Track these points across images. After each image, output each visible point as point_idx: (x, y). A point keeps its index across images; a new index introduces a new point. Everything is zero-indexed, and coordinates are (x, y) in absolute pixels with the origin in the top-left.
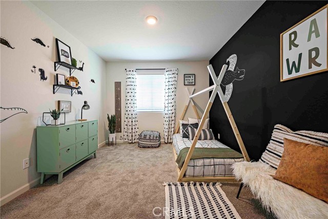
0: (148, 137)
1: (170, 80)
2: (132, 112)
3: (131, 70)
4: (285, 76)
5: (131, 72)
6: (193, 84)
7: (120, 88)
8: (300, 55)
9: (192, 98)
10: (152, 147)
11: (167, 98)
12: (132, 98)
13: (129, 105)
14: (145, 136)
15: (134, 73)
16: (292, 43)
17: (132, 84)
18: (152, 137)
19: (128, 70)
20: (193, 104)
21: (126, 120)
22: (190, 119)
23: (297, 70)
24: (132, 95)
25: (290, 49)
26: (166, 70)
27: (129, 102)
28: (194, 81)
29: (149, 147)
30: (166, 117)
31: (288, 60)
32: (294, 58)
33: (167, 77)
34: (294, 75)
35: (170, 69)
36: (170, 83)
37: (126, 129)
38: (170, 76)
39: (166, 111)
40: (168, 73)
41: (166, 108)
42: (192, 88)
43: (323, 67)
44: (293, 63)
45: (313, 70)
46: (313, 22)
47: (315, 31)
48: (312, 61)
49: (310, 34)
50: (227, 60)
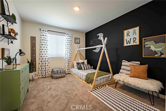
0: (59, 72)
1: (69, 40)
2: (46, 58)
3: (45, 30)
4: (125, 45)
5: (44, 32)
6: (79, 43)
7: (35, 41)
8: (131, 39)
9: (78, 50)
10: (62, 77)
11: (67, 49)
12: (45, 48)
13: (43, 53)
14: (57, 71)
15: (47, 32)
16: (128, 35)
17: (45, 39)
18: (61, 72)
19: (42, 30)
20: (79, 53)
21: (40, 63)
22: (79, 60)
23: (130, 43)
24: (45, 46)
25: (127, 36)
26: (66, 34)
27: (43, 51)
28: (79, 41)
29: (60, 78)
30: (66, 60)
31: (126, 40)
32: (128, 39)
33: (67, 38)
34: (128, 45)
35: (68, 34)
36: (69, 41)
37: (40, 68)
38: (69, 38)
39: (66, 56)
40: (67, 36)
41: (66, 55)
42: (79, 45)
43: (138, 43)
44: (128, 41)
45: (135, 44)
46: (134, 30)
47: (135, 33)
48: (134, 41)
49: (134, 33)
50: (98, 35)
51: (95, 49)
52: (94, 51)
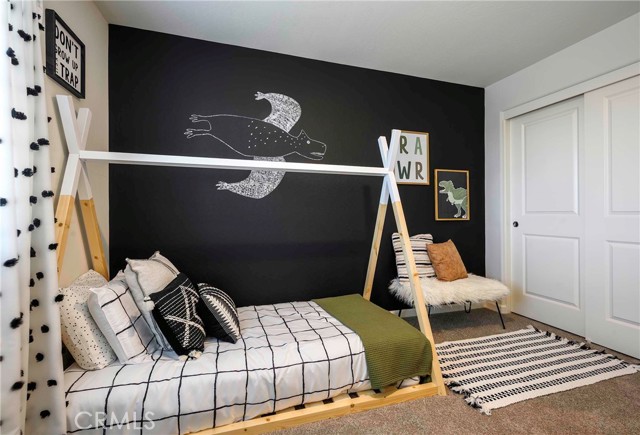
6: (79, 89)
8: (410, 163)
16: (402, 147)
20: (90, 196)
23: (408, 177)
25: (401, 152)
28: (79, 75)
31: (399, 163)
32: (404, 163)
34: (405, 180)
43: (425, 181)
44: (404, 168)
45: (419, 181)
46: (418, 139)
47: (420, 148)
48: (418, 173)
49: (416, 148)
50: (260, 96)
51: (244, 174)
52: (224, 186)
